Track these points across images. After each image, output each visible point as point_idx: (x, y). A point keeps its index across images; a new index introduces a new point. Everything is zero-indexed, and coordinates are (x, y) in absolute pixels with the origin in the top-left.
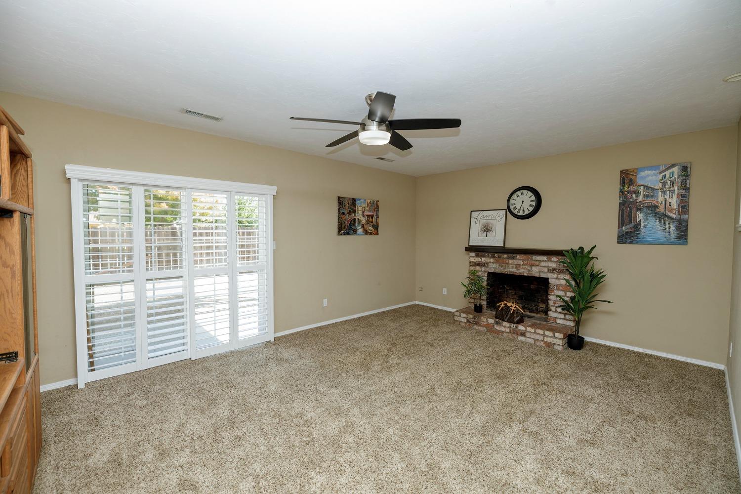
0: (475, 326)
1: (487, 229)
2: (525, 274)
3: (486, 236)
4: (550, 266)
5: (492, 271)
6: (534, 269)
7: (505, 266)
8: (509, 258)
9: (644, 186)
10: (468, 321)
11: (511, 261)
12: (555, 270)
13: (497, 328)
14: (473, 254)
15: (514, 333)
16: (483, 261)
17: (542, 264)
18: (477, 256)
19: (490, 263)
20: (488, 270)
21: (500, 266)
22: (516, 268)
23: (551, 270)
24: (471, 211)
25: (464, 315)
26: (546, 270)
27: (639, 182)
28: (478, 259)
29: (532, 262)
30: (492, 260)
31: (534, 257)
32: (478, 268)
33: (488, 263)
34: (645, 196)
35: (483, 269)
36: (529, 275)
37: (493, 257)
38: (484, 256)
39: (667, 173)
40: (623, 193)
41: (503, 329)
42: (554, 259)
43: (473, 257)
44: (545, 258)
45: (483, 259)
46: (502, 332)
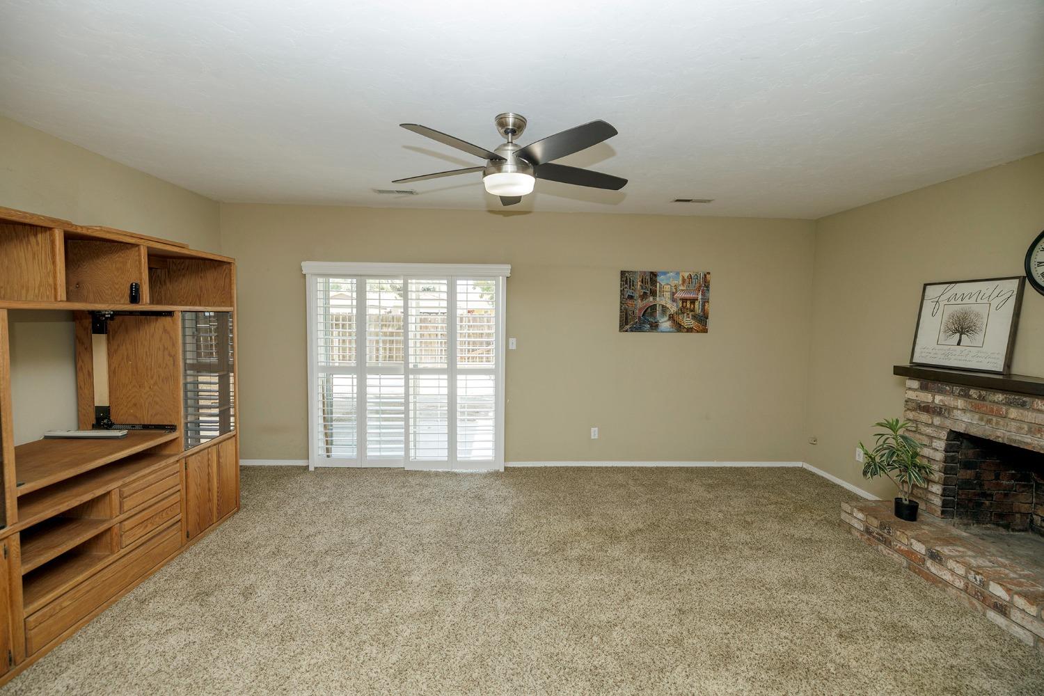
0: (881, 547)
1: (962, 327)
3: (959, 344)
5: (960, 428)
7: (997, 423)
8: (1009, 404)
10: (868, 531)
11: (1014, 413)
13: (933, 570)
14: (915, 384)
15: (975, 596)
16: (937, 401)
18: (923, 388)
19: (957, 408)
20: (949, 424)
21: (981, 419)
22: (1030, 431)
24: (926, 285)
25: (860, 516)
28: (926, 397)
30: (960, 403)
32: (924, 417)
33: (950, 409)
35: (937, 421)
37: (967, 396)
38: (941, 392)
41: (947, 576)
43: (915, 390)
45: (938, 399)
46: (946, 584)
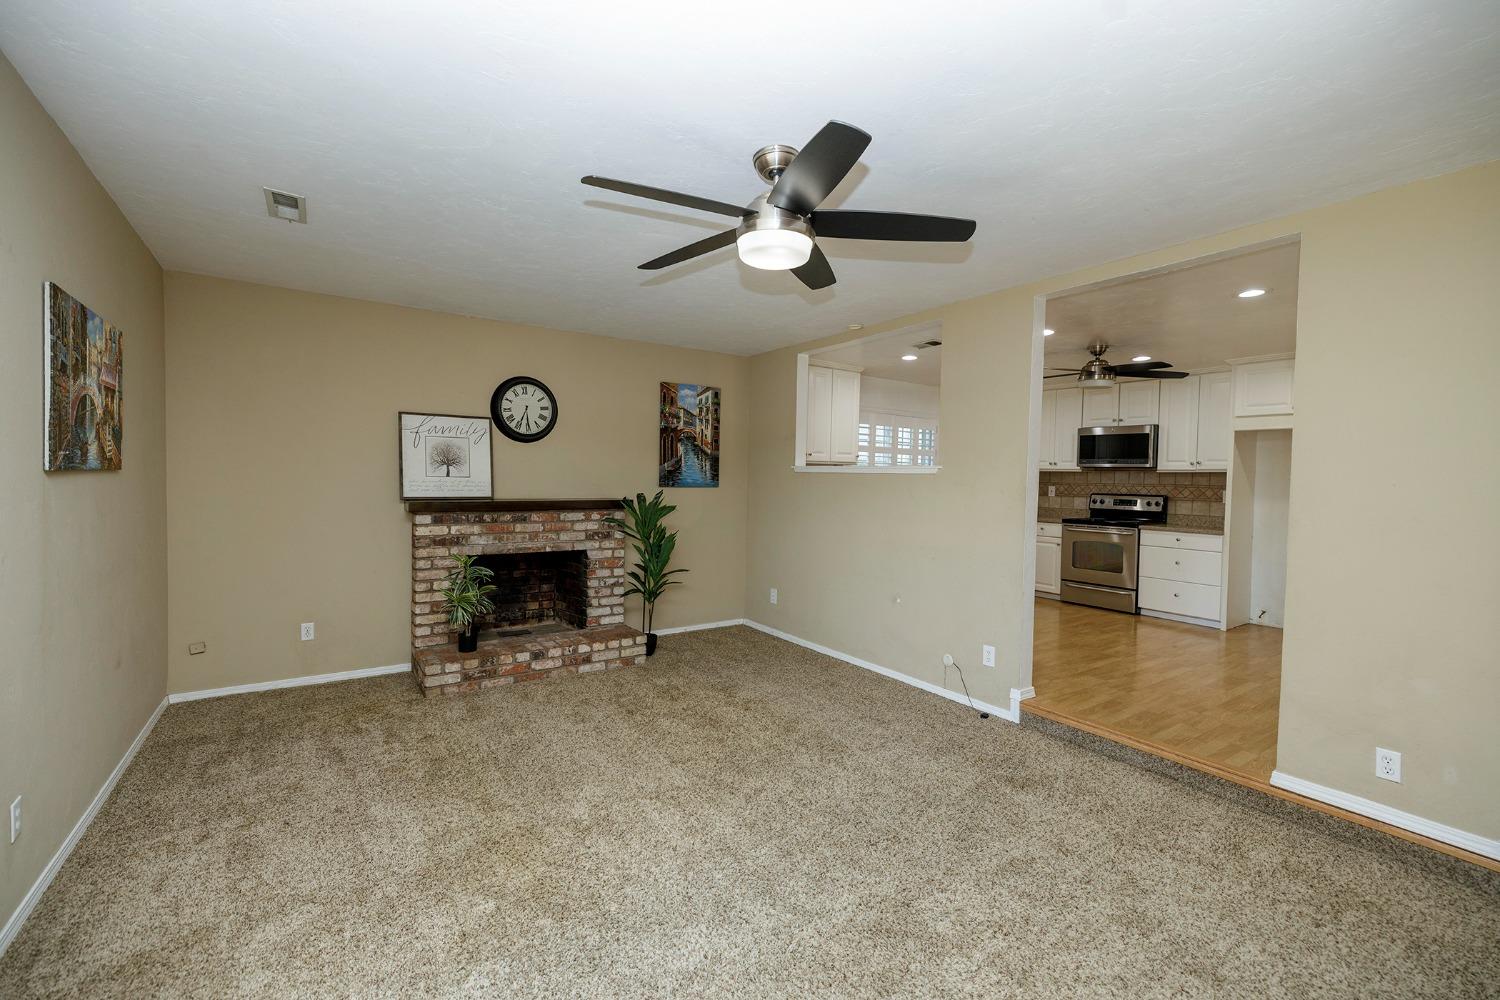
1: (448, 460)
2: (548, 550)
3: (448, 475)
4: (588, 528)
5: (478, 551)
6: (564, 537)
7: (508, 539)
8: (515, 521)
9: (685, 410)
11: (519, 527)
12: (597, 533)
13: (538, 668)
14: (427, 519)
15: (571, 664)
16: (453, 532)
17: (578, 526)
18: (436, 521)
19: (473, 534)
20: (467, 551)
21: (495, 539)
22: (530, 539)
23: (590, 536)
24: (398, 415)
26: (582, 536)
27: (680, 404)
28: (441, 530)
29: (560, 525)
30: (476, 529)
31: (562, 516)
32: (441, 551)
33: (466, 537)
34: (685, 423)
35: (455, 550)
36: (554, 549)
37: (481, 521)
38: (457, 522)
39: (703, 397)
40: (665, 416)
41: (549, 664)
42: (595, 516)
43: (427, 525)
44: (580, 515)
45: (454, 529)
46: (548, 671)
